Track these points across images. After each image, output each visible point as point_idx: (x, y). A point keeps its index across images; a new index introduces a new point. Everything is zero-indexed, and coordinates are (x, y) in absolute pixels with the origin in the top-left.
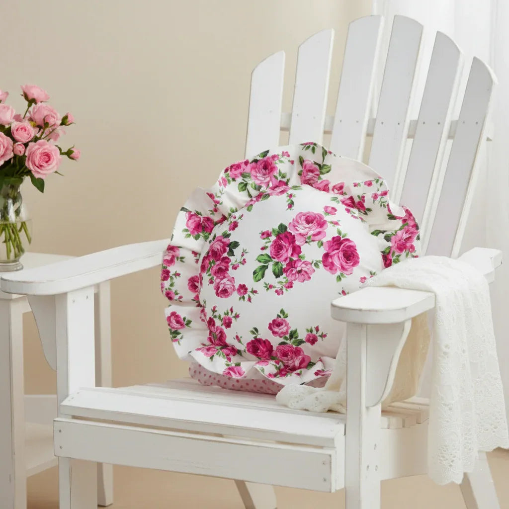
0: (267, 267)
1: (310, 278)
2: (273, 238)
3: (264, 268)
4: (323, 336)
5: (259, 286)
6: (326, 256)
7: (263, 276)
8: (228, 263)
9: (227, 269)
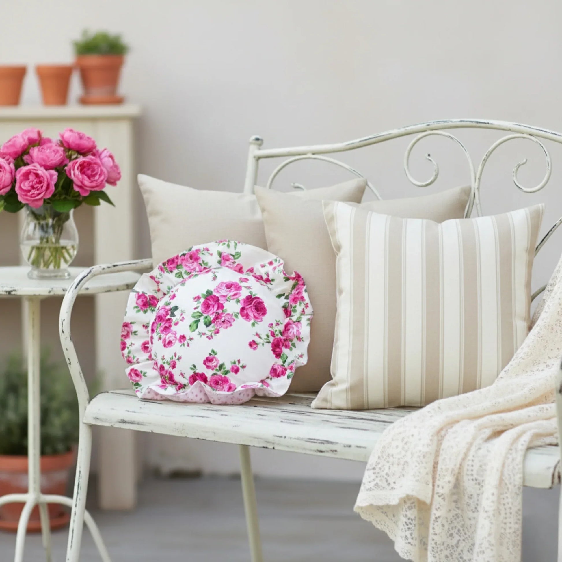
0: (199, 321)
1: (231, 325)
2: (202, 300)
3: (197, 322)
4: (244, 367)
5: (195, 335)
6: (243, 309)
7: (197, 327)
8: (171, 323)
9: (170, 326)
